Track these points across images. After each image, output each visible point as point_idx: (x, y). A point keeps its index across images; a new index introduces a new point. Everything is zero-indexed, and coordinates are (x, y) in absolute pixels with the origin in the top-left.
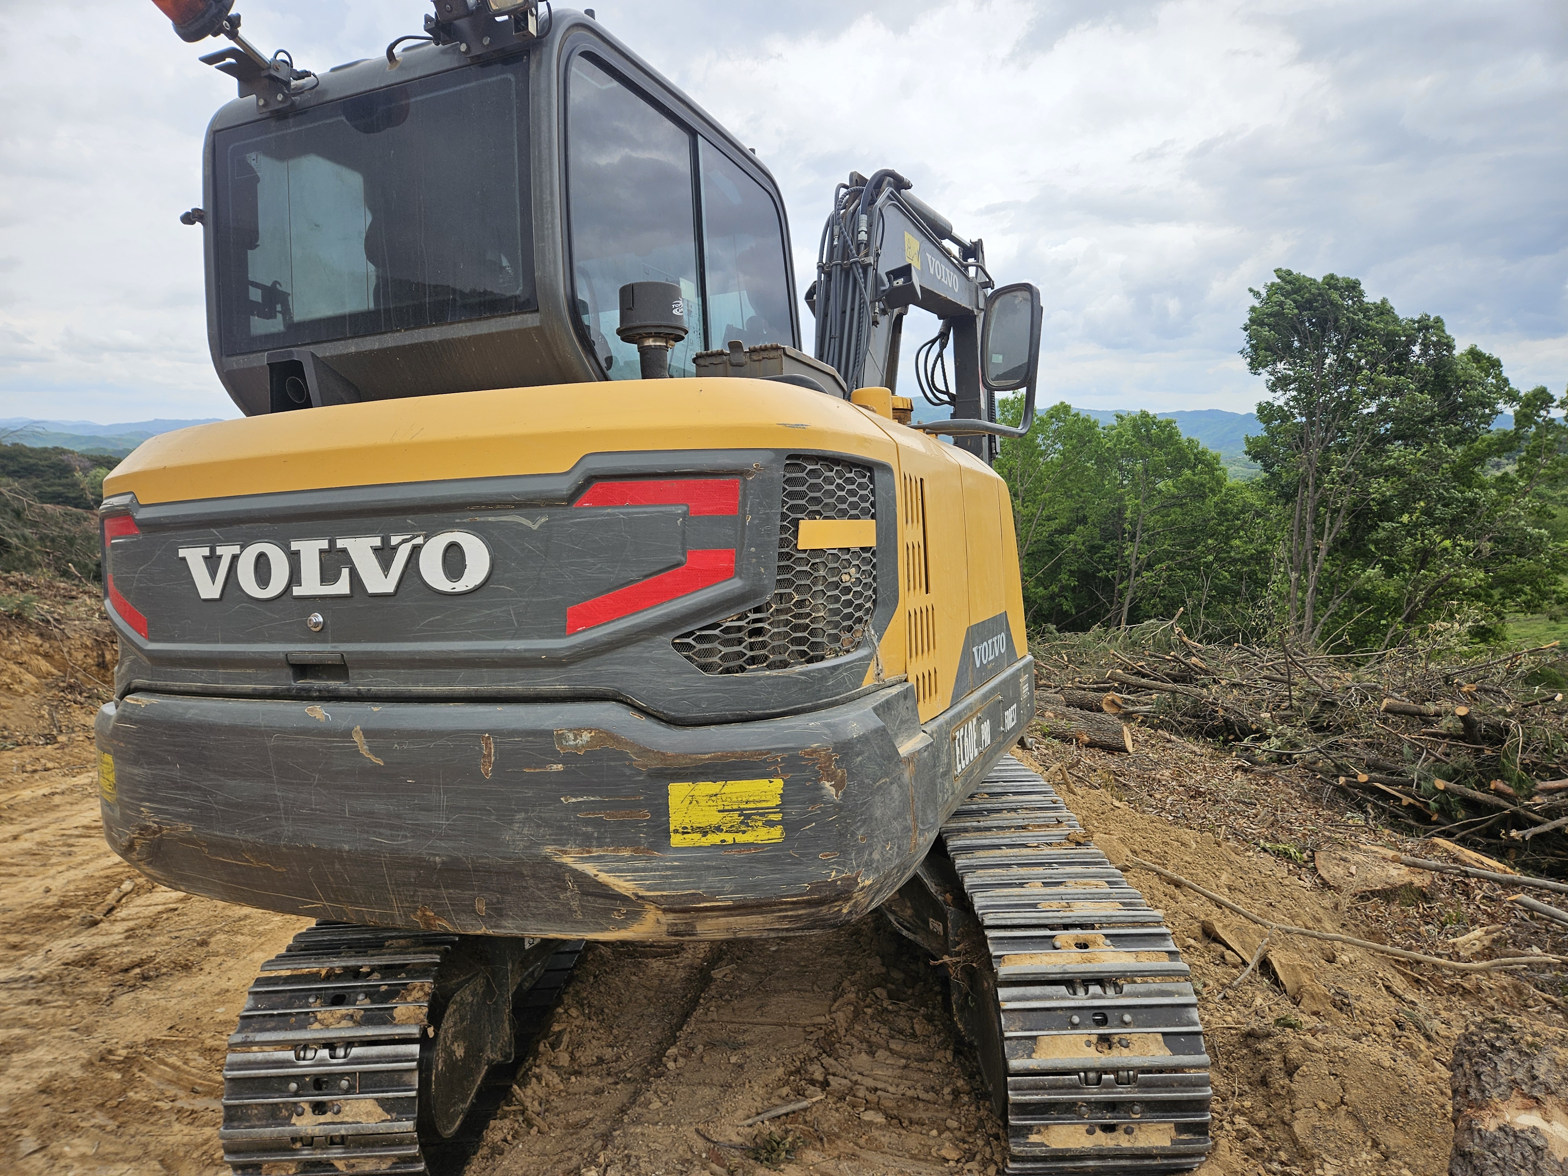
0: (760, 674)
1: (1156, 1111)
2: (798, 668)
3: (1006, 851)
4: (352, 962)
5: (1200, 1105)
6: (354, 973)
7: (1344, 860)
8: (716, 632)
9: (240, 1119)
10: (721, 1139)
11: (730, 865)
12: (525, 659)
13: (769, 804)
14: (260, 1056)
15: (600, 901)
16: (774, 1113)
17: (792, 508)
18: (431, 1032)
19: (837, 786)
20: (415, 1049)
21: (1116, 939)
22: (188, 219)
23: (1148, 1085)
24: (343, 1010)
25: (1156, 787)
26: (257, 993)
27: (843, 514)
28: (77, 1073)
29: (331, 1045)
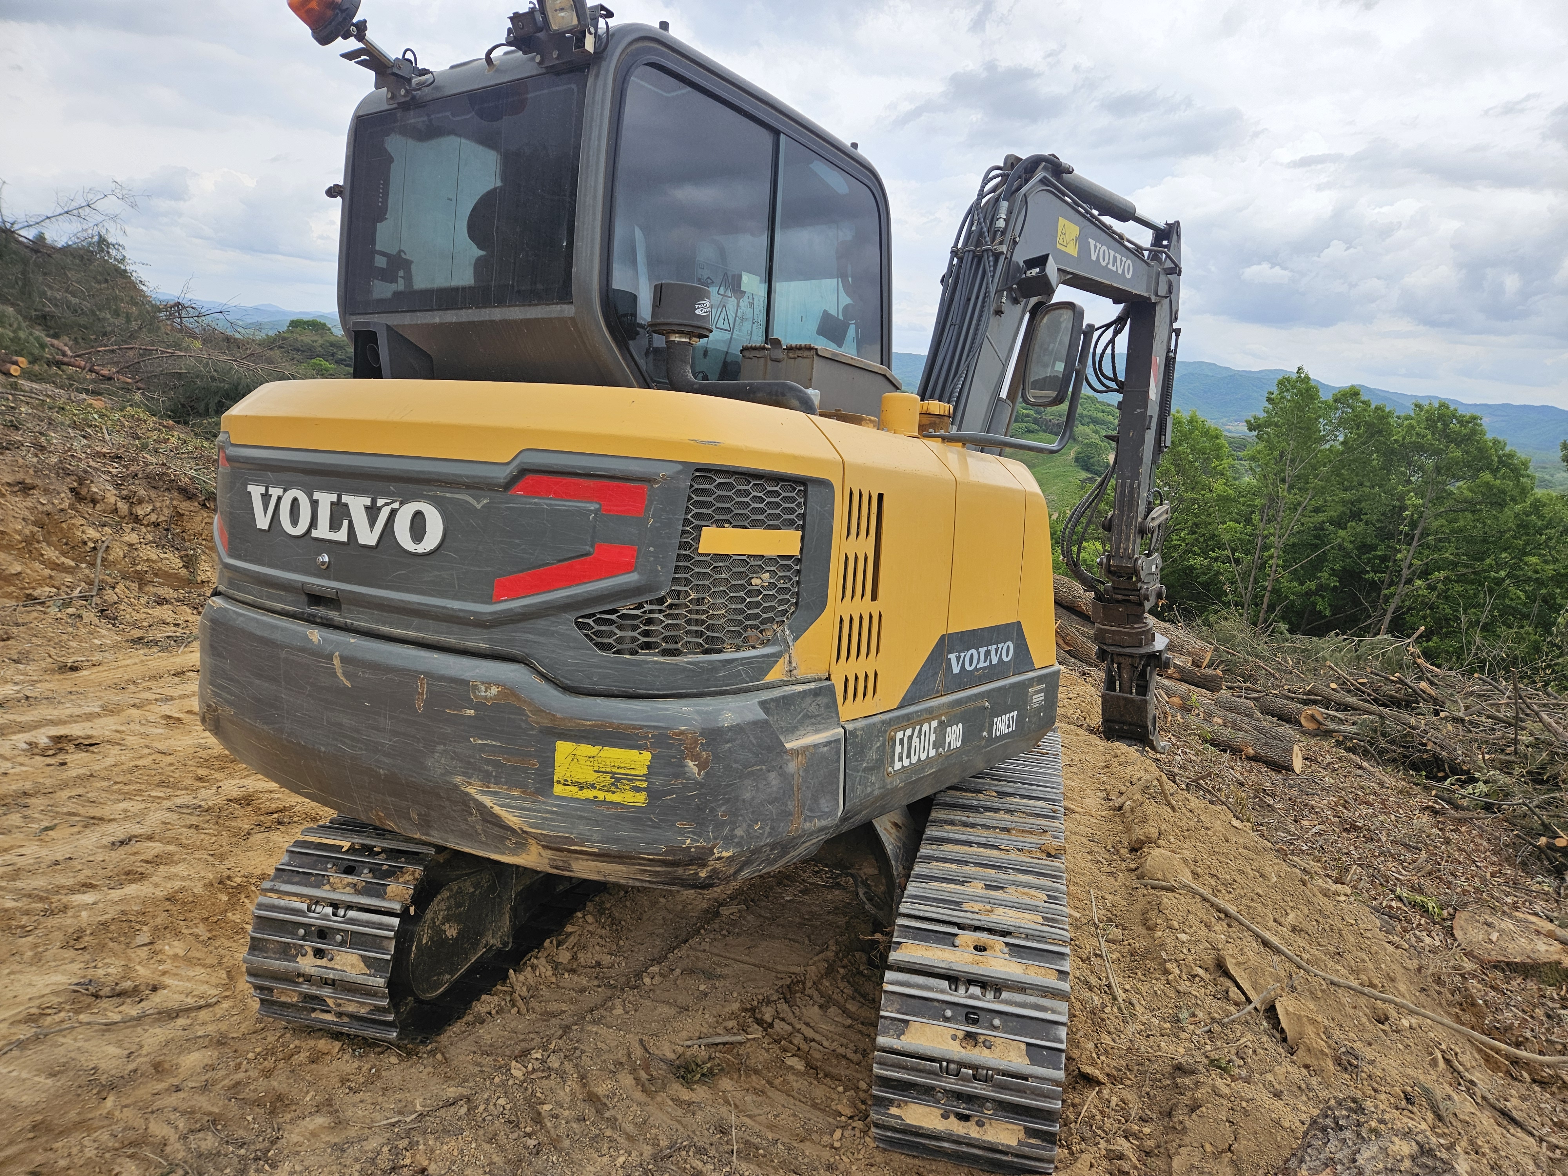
0: (649, 658)
1: (1008, 1112)
2: (691, 658)
3: (975, 849)
4: (368, 842)
5: (1048, 1116)
6: (368, 850)
7: (1489, 925)
8: (614, 617)
9: (261, 950)
10: (656, 1052)
11: (600, 818)
12: (459, 618)
13: (637, 773)
14: (282, 903)
15: (496, 829)
16: (711, 1040)
17: (697, 516)
18: (412, 910)
19: (700, 767)
20: (396, 921)
21: (1016, 950)
22: (332, 192)
23: (1002, 1087)
24: (350, 879)
25: (1307, 813)
26: (292, 852)
27: (756, 524)
28: (199, 890)
29: (335, 905)
